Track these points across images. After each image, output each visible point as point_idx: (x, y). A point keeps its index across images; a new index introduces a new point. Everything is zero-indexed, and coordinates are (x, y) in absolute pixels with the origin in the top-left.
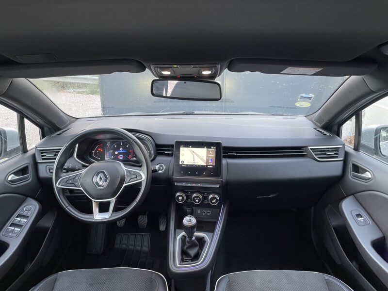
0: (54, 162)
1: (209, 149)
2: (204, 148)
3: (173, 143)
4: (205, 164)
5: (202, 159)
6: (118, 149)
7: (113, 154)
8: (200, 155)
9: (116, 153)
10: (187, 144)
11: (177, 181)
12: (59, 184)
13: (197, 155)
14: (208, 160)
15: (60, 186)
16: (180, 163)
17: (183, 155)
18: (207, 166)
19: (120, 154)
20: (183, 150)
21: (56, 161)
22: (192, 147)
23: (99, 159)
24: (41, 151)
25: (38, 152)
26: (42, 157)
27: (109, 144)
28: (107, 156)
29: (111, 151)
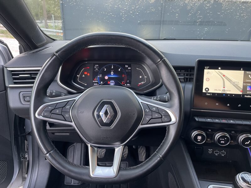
0: (32, 87)
1: (247, 72)
2: (240, 70)
3: (194, 64)
4: (241, 93)
5: (236, 86)
6: (108, 73)
7: (103, 79)
8: (234, 80)
9: (106, 78)
10: (215, 64)
11: (197, 116)
12: (39, 115)
13: (230, 80)
14: (245, 88)
15: (41, 118)
16: (204, 91)
17: (208, 80)
18: (243, 95)
19: (110, 79)
20: (208, 73)
21: (35, 86)
22: (222, 69)
23: (86, 84)
24: (12, 73)
25: (7, 73)
26: (14, 80)
27: (97, 66)
28: (95, 81)
29: (100, 76)
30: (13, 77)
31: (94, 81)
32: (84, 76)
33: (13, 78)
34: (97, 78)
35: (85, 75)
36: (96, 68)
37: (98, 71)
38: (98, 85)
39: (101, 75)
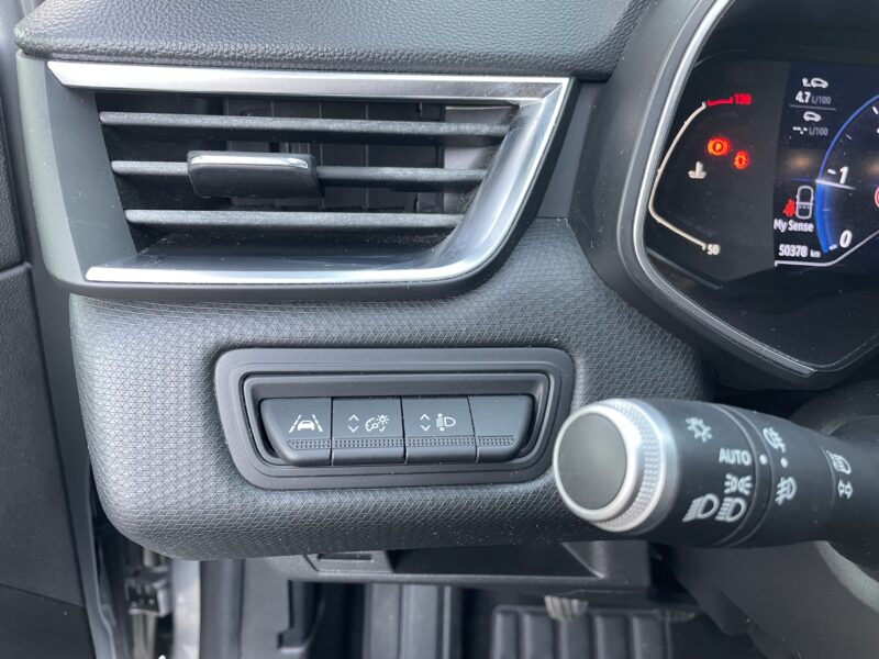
23: (714, 250)
24: (110, 117)
25: (56, 119)
26: (128, 205)
27: (816, 92)
28: (795, 227)
29: (837, 178)
30: (121, 166)
31: (779, 224)
32: (698, 173)
33: (124, 179)
34: (806, 196)
35: (709, 163)
36: (809, 106)
37: (824, 132)
38: (809, 258)
39: (845, 170)
